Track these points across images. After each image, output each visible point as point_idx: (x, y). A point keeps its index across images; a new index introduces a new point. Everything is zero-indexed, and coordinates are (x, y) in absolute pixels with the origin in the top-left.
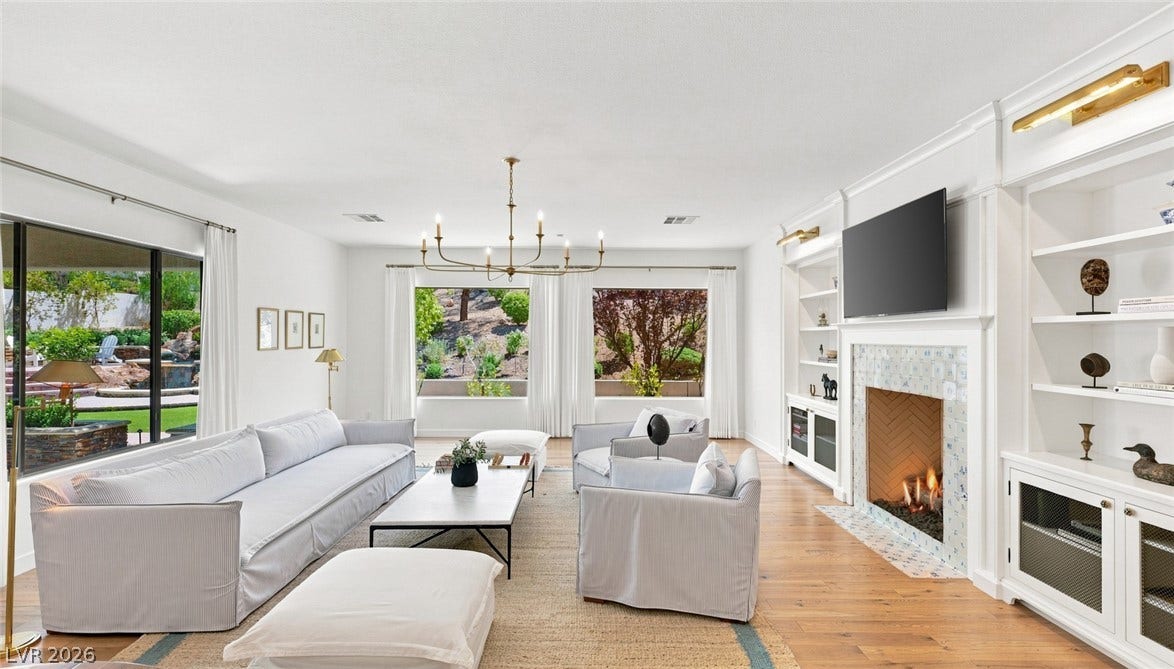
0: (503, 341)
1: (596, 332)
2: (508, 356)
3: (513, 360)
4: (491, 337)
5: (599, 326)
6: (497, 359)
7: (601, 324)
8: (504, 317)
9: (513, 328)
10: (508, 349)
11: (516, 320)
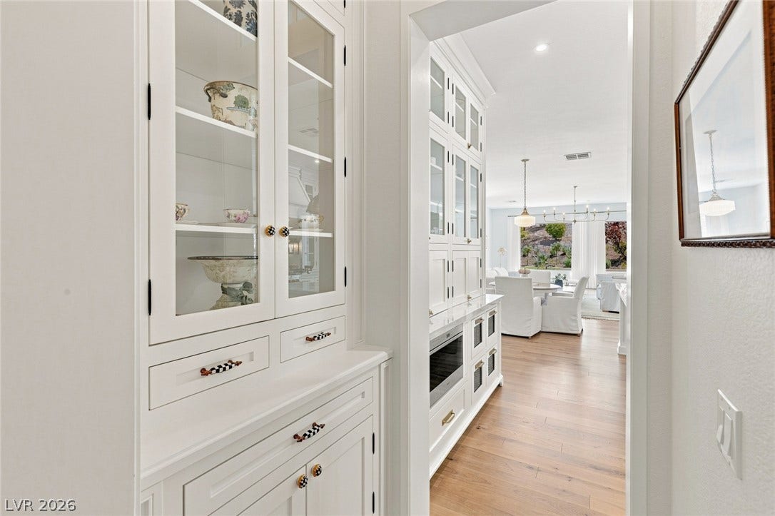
0: (548, 249)
1: (607, 242)
2: (551, 257)
3: (554, 258)
4: (540, 246)
5: (608, 239)
6: (546, 257)
7: (610, 238)
8: (547, 235)
9: (552, 242)
10: (551, 252)
11: (554, 237)
